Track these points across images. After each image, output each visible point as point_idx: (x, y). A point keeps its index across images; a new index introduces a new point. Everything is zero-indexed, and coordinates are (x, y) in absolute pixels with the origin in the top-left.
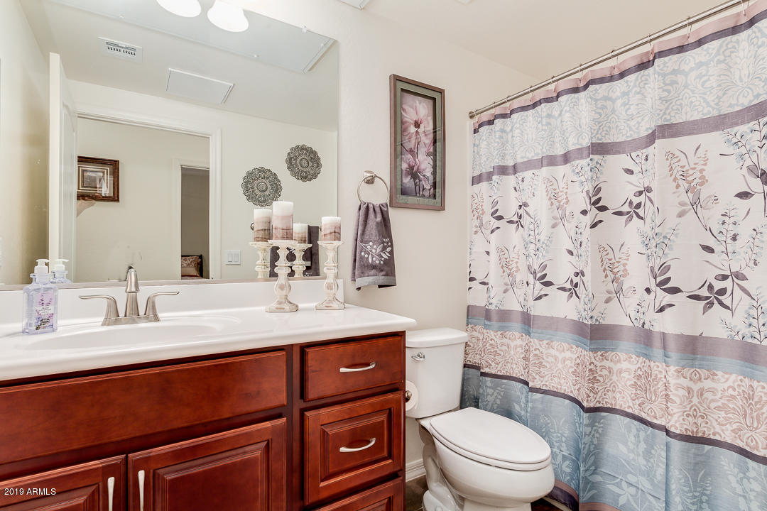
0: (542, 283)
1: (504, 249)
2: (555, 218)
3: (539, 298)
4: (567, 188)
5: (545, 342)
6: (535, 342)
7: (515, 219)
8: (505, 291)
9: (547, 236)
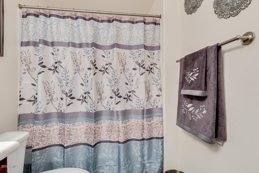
0: (70, 98)
1: (46, 82)
2: (75, 70)
3: (69, 105)
4: (81, 58)
5: (72, 124)
6: (67, 125)
7: (53, 68)
8: (48, 104)
9: (72, 77)
